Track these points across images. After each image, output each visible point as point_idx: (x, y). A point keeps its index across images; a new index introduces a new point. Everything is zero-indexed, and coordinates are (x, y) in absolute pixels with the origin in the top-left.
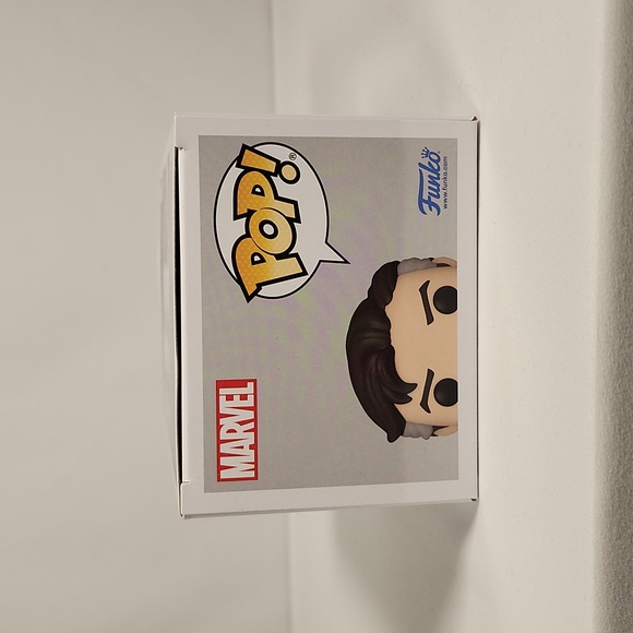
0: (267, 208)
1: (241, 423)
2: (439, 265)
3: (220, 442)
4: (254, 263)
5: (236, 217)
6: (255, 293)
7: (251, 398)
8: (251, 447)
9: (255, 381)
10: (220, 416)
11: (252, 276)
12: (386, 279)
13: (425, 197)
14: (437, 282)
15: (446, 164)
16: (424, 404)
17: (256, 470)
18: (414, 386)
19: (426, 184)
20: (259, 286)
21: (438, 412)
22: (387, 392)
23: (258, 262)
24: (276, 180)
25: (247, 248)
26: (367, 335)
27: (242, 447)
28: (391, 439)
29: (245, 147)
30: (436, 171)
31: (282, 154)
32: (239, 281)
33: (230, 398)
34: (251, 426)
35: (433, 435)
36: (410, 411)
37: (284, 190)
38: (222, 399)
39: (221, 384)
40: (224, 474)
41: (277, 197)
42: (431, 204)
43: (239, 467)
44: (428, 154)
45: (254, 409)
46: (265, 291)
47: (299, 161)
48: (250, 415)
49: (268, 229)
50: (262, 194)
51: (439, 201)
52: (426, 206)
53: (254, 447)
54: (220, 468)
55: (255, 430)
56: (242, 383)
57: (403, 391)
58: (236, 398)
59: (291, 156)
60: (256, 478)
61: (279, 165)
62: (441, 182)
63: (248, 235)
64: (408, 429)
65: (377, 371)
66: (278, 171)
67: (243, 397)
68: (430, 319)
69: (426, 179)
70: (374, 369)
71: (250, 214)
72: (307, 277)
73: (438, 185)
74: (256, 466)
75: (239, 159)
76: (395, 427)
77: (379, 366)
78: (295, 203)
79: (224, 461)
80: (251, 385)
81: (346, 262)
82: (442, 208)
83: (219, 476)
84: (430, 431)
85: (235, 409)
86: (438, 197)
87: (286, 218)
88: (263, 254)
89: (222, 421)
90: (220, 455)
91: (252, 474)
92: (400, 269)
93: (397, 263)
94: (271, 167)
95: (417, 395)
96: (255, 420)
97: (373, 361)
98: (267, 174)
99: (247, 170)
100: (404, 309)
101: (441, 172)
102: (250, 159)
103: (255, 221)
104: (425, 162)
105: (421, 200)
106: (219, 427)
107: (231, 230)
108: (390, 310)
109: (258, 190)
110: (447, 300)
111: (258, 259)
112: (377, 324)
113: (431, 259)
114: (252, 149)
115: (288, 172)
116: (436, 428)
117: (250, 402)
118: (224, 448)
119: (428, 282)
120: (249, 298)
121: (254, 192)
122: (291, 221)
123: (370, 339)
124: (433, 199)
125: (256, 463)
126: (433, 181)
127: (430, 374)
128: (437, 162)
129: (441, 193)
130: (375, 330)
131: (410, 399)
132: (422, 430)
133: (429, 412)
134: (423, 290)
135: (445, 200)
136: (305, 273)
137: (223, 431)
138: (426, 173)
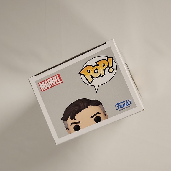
0: (101, 68)
1: (52, 83)
2: (105, 114)
4: (88, 71)
5: (96, 63)
6: (81, 74)
7: (58, 83)
8: (48, 87)
9: (62, 82)
10: (52, 78)
11: (84, 72)
12: (97, 103)
13: (119, 105)
14: (101, 115)
15: (129, 106)
16: (72, 124)
17: (44, 90)
18: (75, 119)
19: (122, 104)
20: (83, 74)
21: (72, 128)
22: (71, 114)
23: (88, 72)
24: (108, 68)
25: (90, 68)
26: (82, 104)
27: (47, 85)
28: (62, 119)
29: (112, 58)
30: (127, 105)
31: (114, 67)
32: (82, 69)
33: (57, 78)
34: (53, 86)
35: (66, 128)
36: (69, 121)
37: (107, 70)
38: (56, 77)
39: (59, 75)
40: (40, 84)
41: (104, 70)
42: (118, 107)
43: (43, 87)
44: (130, 101)
45: (56, 85)
46: (83, 76)
47: (114, 71)
48: (55, 84)
49: (96, 71)
50: (104, 66)
51: (120, 109)
52: (117, 106)
53: (48, 88)
54: (41, 83)
55: (52, 87)
56: (61, 80)
57: (73, 118)
58: (57, 80)
59: (115, 69)
60: (42, 91)
61: (112, 67)
62: (125, 107)
63: (93, 67)
64: (65, 122)
65: (75, 109)
66: (110, 68)
67: (58, 81)
68: (92, 117)
69: (124, 103)
71: (98, 65)
72: (89, 84)
75: (109, 58)
76: (64, 119)
77: (76, 109)
78: (105, 75)
79: (43, 83)
80: (61, 82)
81: (96, 92)
82: (119, 110)
83: (39, 83)
84: (67, 127)
85: (55, 80)
86: (121, 108)
88: (90, 72)
89: (51, 79)
90: (44, 81)
91: (42, 90)
92: (100, 105)
93: (101, 104)
94: (110, 66)
95: (73, 121)
96: (54, 86)
97: (77, 107)
98: (108, 65)
99: (107, 60)
100: (91, 110)
101: (127, 106)
102: (110, 60)
103: (97, 67)
104: (128, 101)
105: (118, 104)
106: (49, 79)
107: (93, 63)
108: (90, 107)
109: (104, 65)
110: (98, 120)
111: (89, 72)
112: (85, 105)
113: (106, 112)
114: (113, 59)
115: (111, 70)
116: (68, 128)
117: (57, 83)
118: (46, 82)
119: (100, 113)
120: (79, 73)
121: (103, 64)
122: (100, 75)
123: (82, 105)
124: (120, 107)
125: (45, 90)
126: (124, 105)
127: (79, 122)
128: (129, 104)
129: (122, 108)
130: (84, 105)
131: (72, 120)
132: (66, 125)
133: (71, 125)
134: (98, 113)
135: (121, 110)
136: (90, 83)
137: (49, 80)
138: (125, 102)
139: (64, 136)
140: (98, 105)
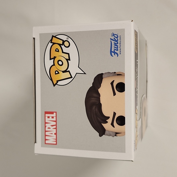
0: (60, 56)
1: (52, 126)
2: (118, 75)
3: (46, 131)
5: (51, 59)
6: (56, 84)
7: (55, 118)
9: (56, 112)
10: (46, 123)
11: (55, 78)
12: (99, 79)
13: (113, 50)
14: (117, 81)
15: (120, 38)
16: (112, 124)
17: (56, 141)
18: (108, 118)
19: (113, 46)
20: (57, 81)
21: (118, 128)
22: (99, 119)
23: (57, 74)
24: (63, 46)
25: (54, 69)
27: (52, 134)
28: (100, 135)
29: (53, 36)
30: (117, 41)
32: (51, 80)
33: (49, 117)
34: (55, 127)
35: (116, 136)
36: (107, 126)
37: (65, 50)
38: (46, 117)
39: (46, 113)
40: (47, 142)
41: (63, 52)
42: (115, 53)
43: (51, 140)
44: (113, 35)
45: (56, 121)
46: (59, 83)
47: (70, 40)
48: (54, 123)
49: (60, 63)
50: (58, 51)
51: (118, 52)
52: (113, 54)
53: (56, 134)
54: (46, 140)
55: (56, 128)
56: (52, 113)
57: (105, 119)
58: (51, 118)
59: (67, 39)
60: (56, 144)
61: (64, 42)
62: (119, 45)
63: (54, 65)
64: (106, 132)
65: (95, 111)
66: (63, 44)
67: (53, 117)
68: (114, 94)
69: (113, 44)
70: (94, 110)
71: (55, 58)
73: (117, 46)
74: (56, 140)
75: (51, 40)
76: (102, 132)
77: (96, 110)
78: (69, 54)
79: (47, 138)
80: (55, 113)
81: (85, 73)
82: (119, 54)
83: (45, 142)
84: (114, 134)
85: (50, 121)
86: (117, 50)
87: (66, 59)
88: (59, 71)
89: (46, 125)
90: (46, 135)
91: (55, 143)
92: (103, 76)
93: (102, 74)
94: (61, 42)
95: (110, 121)
96: (56, 125)
97: (94, 108)
98: (60, 45)
99: (54, 44)
100: (105, 90)
101: (119, 41)
102: (55, 40)
103: (56, 60)
104: (113, 38)
105: (111, 52)
106: (45, 127)
107: (49, 63)
108: (100, 90)
109: (57, 50)
110: (121, 87)
111: (57, 73)
112: (95, 95)
113: (115, 73)
114: (55, 37)
115: (66, 44)
116: (117, 133)
117: (54, 119)
118: (47, 133)
119: (114, 81)
120: (54, 85)
121: (56, 51)
122: (67, 60)
123: (93, 100)
124: (116, 51)
125: (56, 139)
126: (115, 44)
127: (115, 114)
128: (117, 38)
129: (119, 49)
130: (95, 97)
131: (107, 122)
132: (111, 133)
133: (114, 127)
134: (112, 83)
135: (120, 51)
136: (71, 77)
137: (47, 128)
138: (113, 42)
139: (125, 144)
140: (102, 79)
